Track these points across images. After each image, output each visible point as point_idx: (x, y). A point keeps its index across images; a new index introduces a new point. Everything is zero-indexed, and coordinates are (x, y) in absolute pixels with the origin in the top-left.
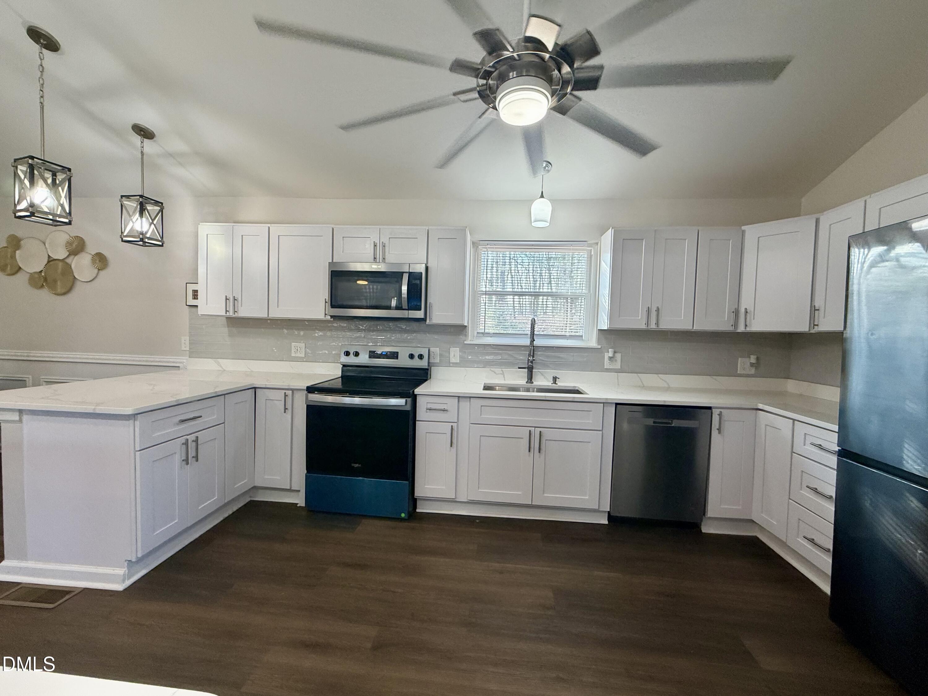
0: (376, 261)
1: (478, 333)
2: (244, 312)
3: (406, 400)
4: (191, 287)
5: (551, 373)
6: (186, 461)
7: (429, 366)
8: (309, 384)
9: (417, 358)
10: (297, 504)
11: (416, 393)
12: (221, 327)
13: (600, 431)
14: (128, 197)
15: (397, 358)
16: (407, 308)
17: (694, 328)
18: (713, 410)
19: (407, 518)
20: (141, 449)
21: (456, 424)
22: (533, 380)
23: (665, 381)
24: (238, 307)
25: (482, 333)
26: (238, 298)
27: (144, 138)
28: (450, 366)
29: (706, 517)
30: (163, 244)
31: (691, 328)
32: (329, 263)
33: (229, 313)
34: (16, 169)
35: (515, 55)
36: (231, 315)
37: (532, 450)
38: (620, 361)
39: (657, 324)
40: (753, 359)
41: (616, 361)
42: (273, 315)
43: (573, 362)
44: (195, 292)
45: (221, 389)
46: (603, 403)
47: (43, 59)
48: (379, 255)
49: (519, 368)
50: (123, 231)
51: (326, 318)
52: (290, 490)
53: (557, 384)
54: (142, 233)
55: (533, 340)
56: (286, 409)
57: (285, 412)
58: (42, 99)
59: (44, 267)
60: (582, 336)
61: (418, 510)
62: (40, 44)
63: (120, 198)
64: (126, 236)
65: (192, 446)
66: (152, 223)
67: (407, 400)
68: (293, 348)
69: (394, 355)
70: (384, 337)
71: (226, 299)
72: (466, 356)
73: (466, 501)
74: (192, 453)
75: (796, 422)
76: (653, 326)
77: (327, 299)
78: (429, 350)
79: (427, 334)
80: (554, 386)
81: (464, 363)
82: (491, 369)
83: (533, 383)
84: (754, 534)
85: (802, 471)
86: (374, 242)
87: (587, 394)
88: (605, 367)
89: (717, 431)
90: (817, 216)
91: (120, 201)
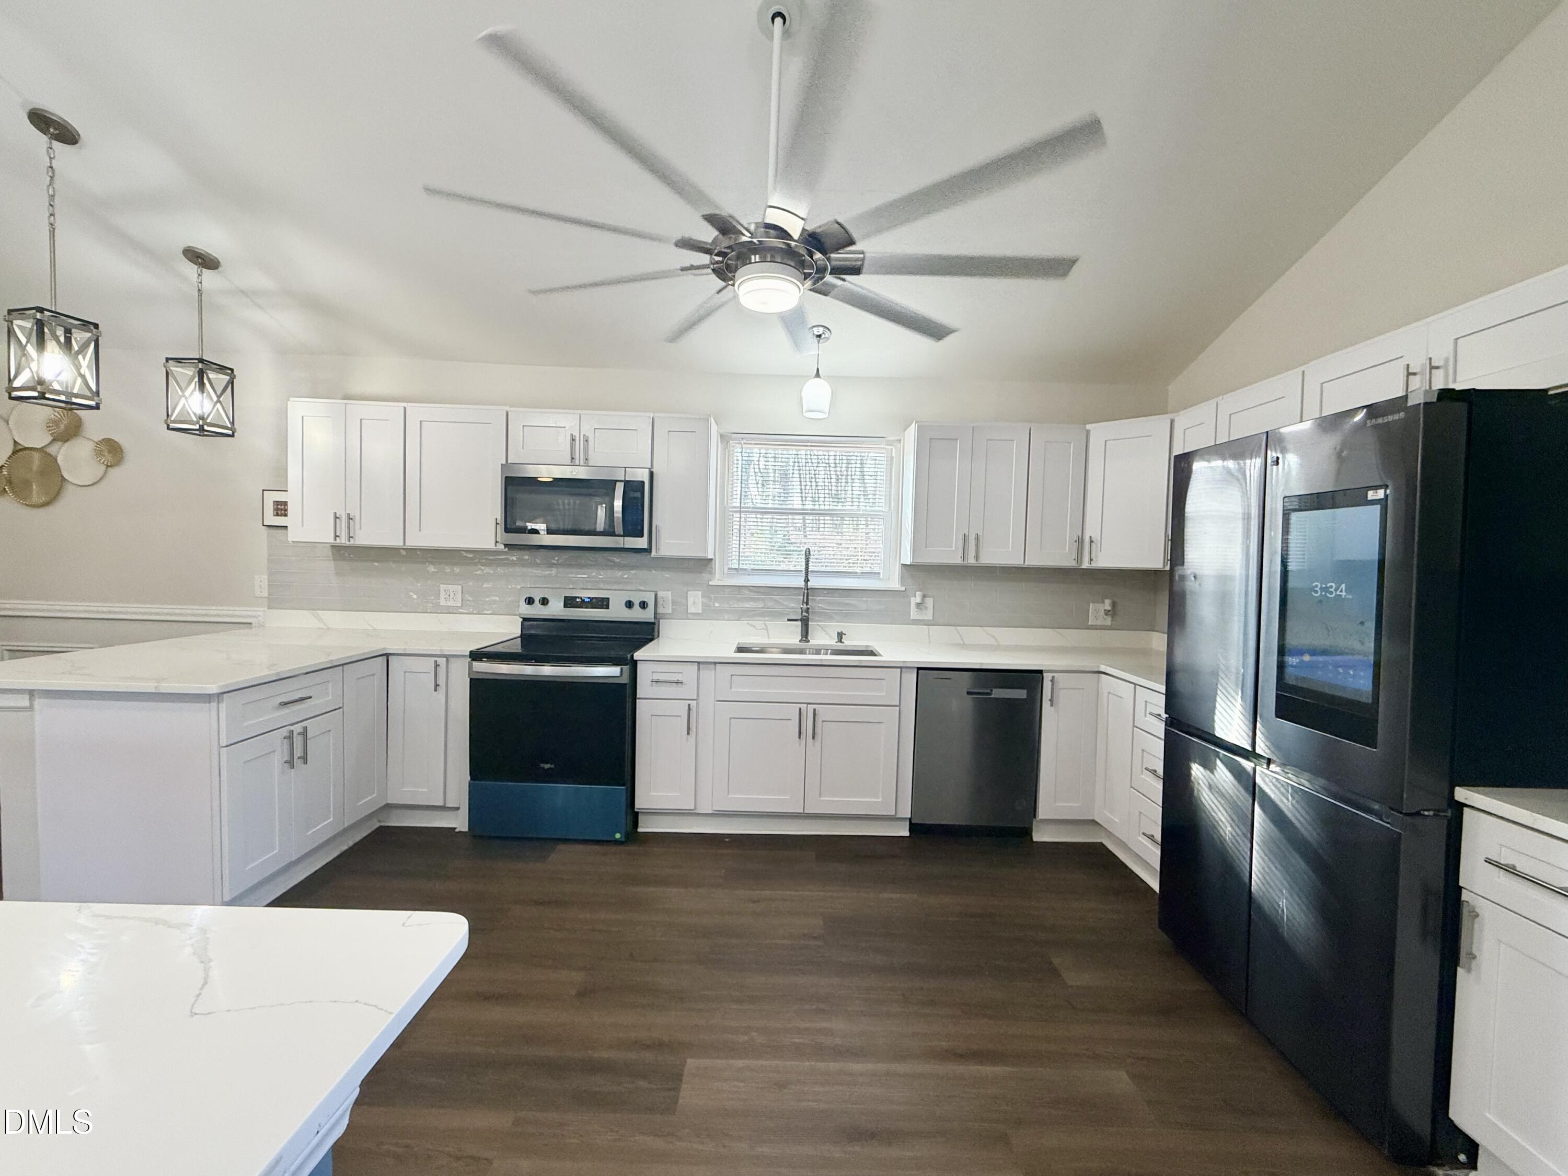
0: (575, 462)
1: (729, 569)
2: (365, 538)
3: (622, 669)
4: (271, 498)
5: (836, 626)
6: (291, 763)
7: (655, 618)
8: (474, 647)
9: (638, 606)
10: (455, 828)
11: (635, 658)
12: (323, 560)
13: (896, 706)
14: (178, 360)
15: (607, 607)
16: (622, 534)
17: (1026, 564)
18: (1045, 675)
19: (623, 840)
20: (229, 743)
21: (695, 701)
22: (809, 638)
23: (994, 637)
24: (354, 529)
25: (736, 569)
26: (354, 517)
27: (203, 267)
28: (688, 619)
29: (1037, 819)
30: (233, 433)
31: (1022, 563)
32: (502, 464)
33: (341, 539)
34: (10, 325)
35: (755, 240)
36: (343, 542)
37: (803, 735)
38: (932, 608)
39: (977, 557)
40: (1107, 605)
41: (926, 608)
42: (411, 542)
43: (867, 610)
44: (278, 505)
45: (338, 656)
46: (901, 668)
47: (54, 158)
48: (579, 456)
49: (789, 620)
50: (170, 414)
51: (497, 547)
52: (443, 808)
53: (843, 643)
54: (202, 418)
55: (807, 580)
56: (437, 685)
57: (436, 690)
58: (52, 217)
59: (7, 461)
60: (879, 573)
61: (640, 830)
62: (49, 135)
63: (165, 361)
64: (174, 422)
65: (298, 741)
66: (219, 401)
67: (624, 670)
68: (442, 593)
69: (603, 603)
70: (586, 576)
71: (336, 518)
72: (712, 604)
73: (710, 812)
74: (298, 752)
75: (1137, 686)
76: (971, 561)
77: (499, 518)
78: (656, 595)
79: (654, 571)
80: (840, 646)
81: (708, 613)
82: (749, 622)
83: (809, 641)
84: (1099, 841)
85: (1143, 750)
86: (572, 435)
87: (881, 655)
88: (912, 618)
89: (1049, 702)
90: (1171, 416)
91: (165, 366)
